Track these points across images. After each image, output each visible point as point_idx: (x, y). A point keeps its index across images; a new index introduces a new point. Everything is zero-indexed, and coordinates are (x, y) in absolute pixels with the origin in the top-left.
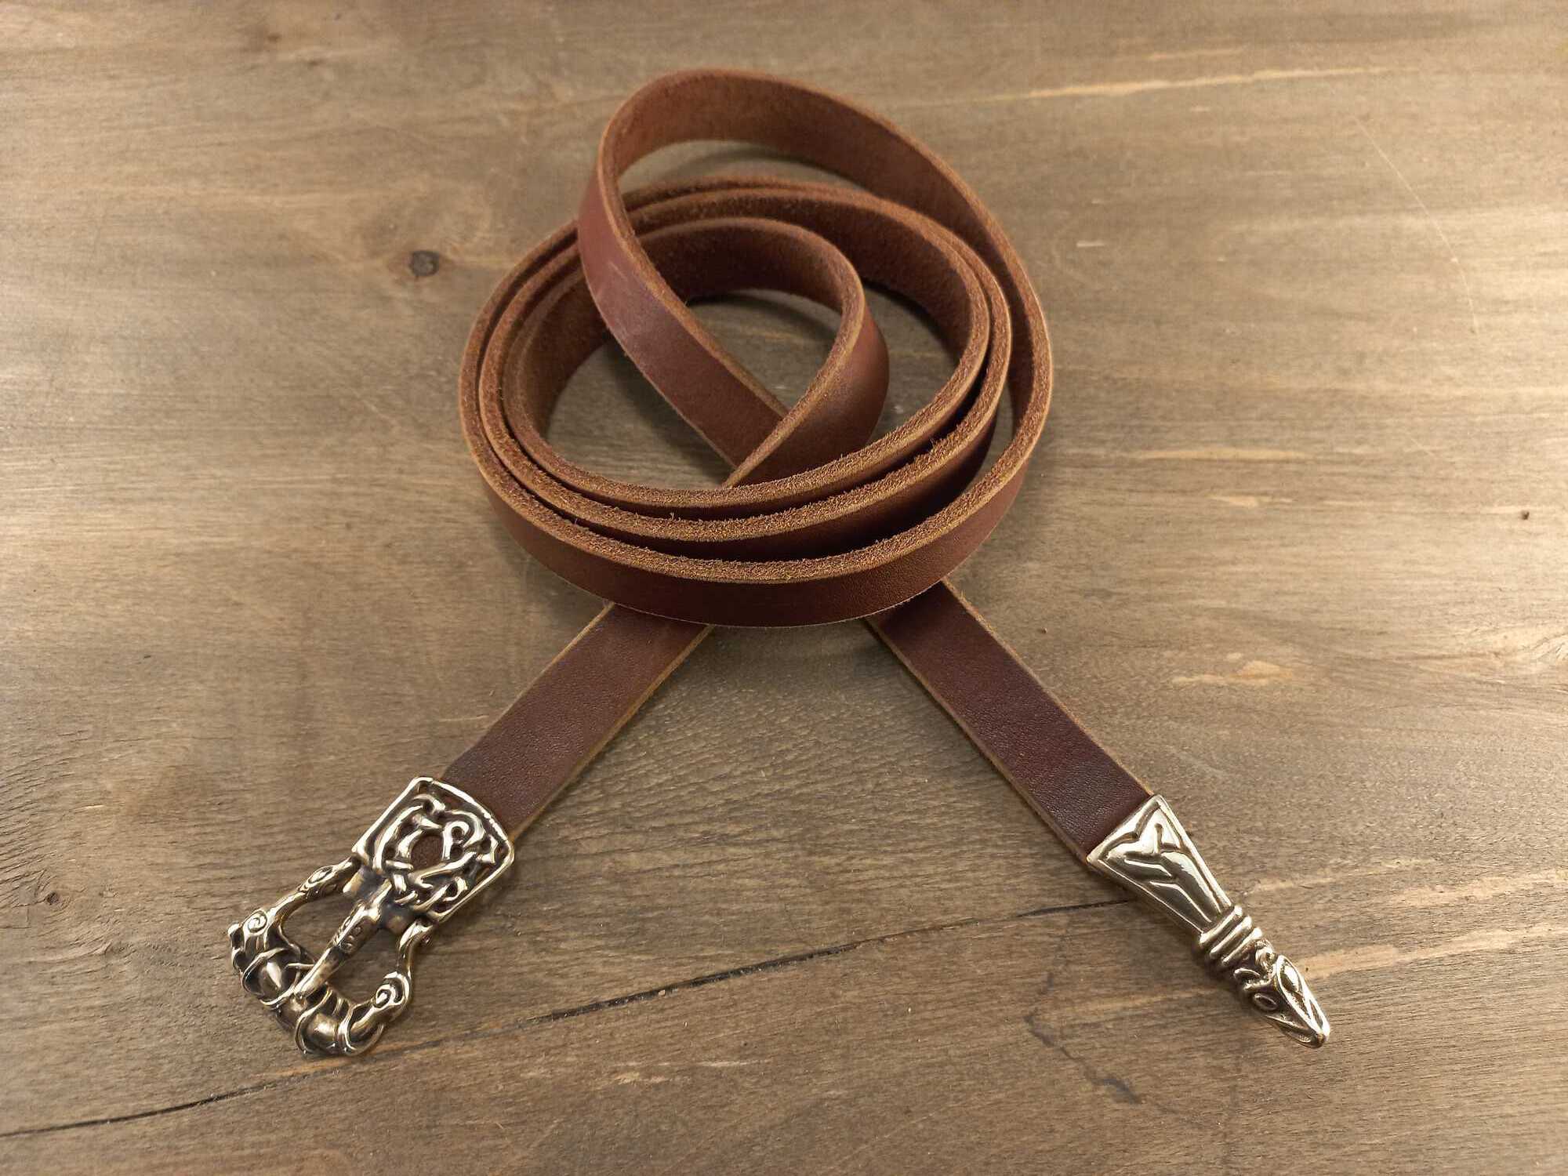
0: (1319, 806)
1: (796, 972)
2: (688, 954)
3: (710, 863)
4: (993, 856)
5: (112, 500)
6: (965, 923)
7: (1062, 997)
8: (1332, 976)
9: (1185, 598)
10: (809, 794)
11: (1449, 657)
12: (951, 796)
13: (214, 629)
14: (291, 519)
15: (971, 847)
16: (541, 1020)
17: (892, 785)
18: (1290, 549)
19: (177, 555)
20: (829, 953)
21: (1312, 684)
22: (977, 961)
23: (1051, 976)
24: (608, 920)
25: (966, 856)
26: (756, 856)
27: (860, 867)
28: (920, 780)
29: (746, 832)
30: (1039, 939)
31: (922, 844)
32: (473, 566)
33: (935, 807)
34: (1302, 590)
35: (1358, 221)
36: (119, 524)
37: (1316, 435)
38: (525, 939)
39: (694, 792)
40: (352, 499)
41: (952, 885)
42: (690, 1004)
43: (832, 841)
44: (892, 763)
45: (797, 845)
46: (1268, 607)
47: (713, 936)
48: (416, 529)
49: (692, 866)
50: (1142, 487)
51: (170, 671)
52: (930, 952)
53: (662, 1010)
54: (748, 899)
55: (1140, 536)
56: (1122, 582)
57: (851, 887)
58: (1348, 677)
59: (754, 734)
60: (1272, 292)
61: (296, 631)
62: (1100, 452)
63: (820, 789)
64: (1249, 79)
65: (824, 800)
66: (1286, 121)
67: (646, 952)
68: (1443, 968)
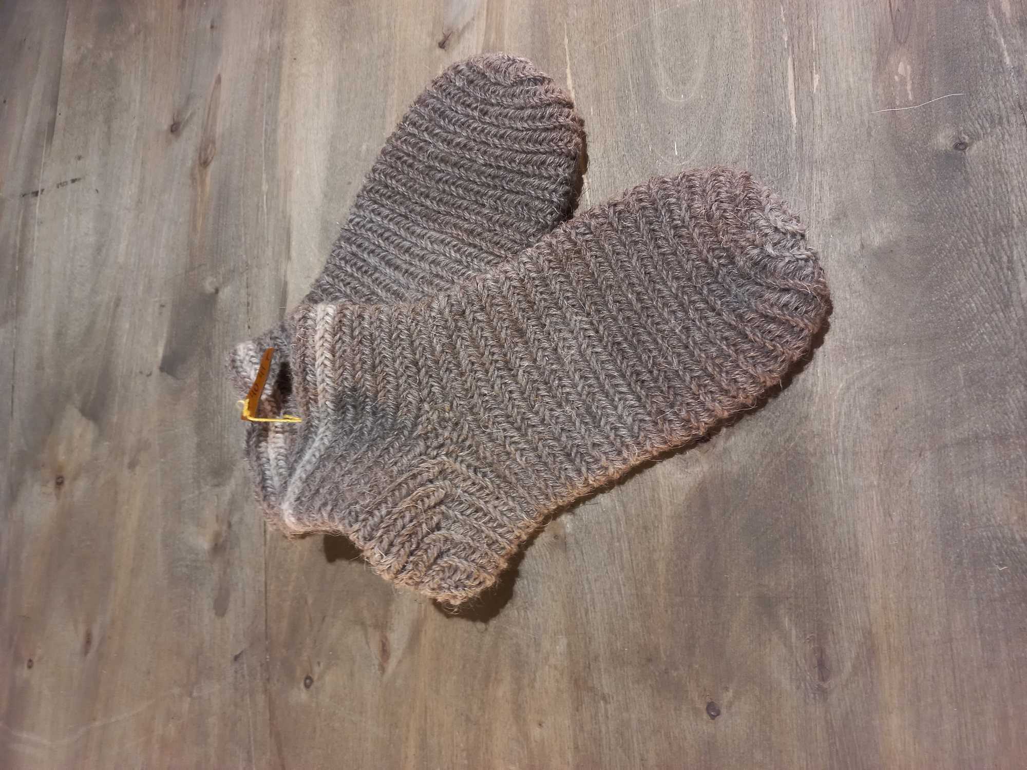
0: (968, 43)
4: (1006, 159)
17: (976, 200)
26: (1017, 248)
28: (972, 190)
29: (1006, 254)
31: (1003, 186)
34: (860, 56)
41: (1022, 173)
45: (1010, 233)
50: (812, 119)
56: (862, 122)
62: (794, 137)
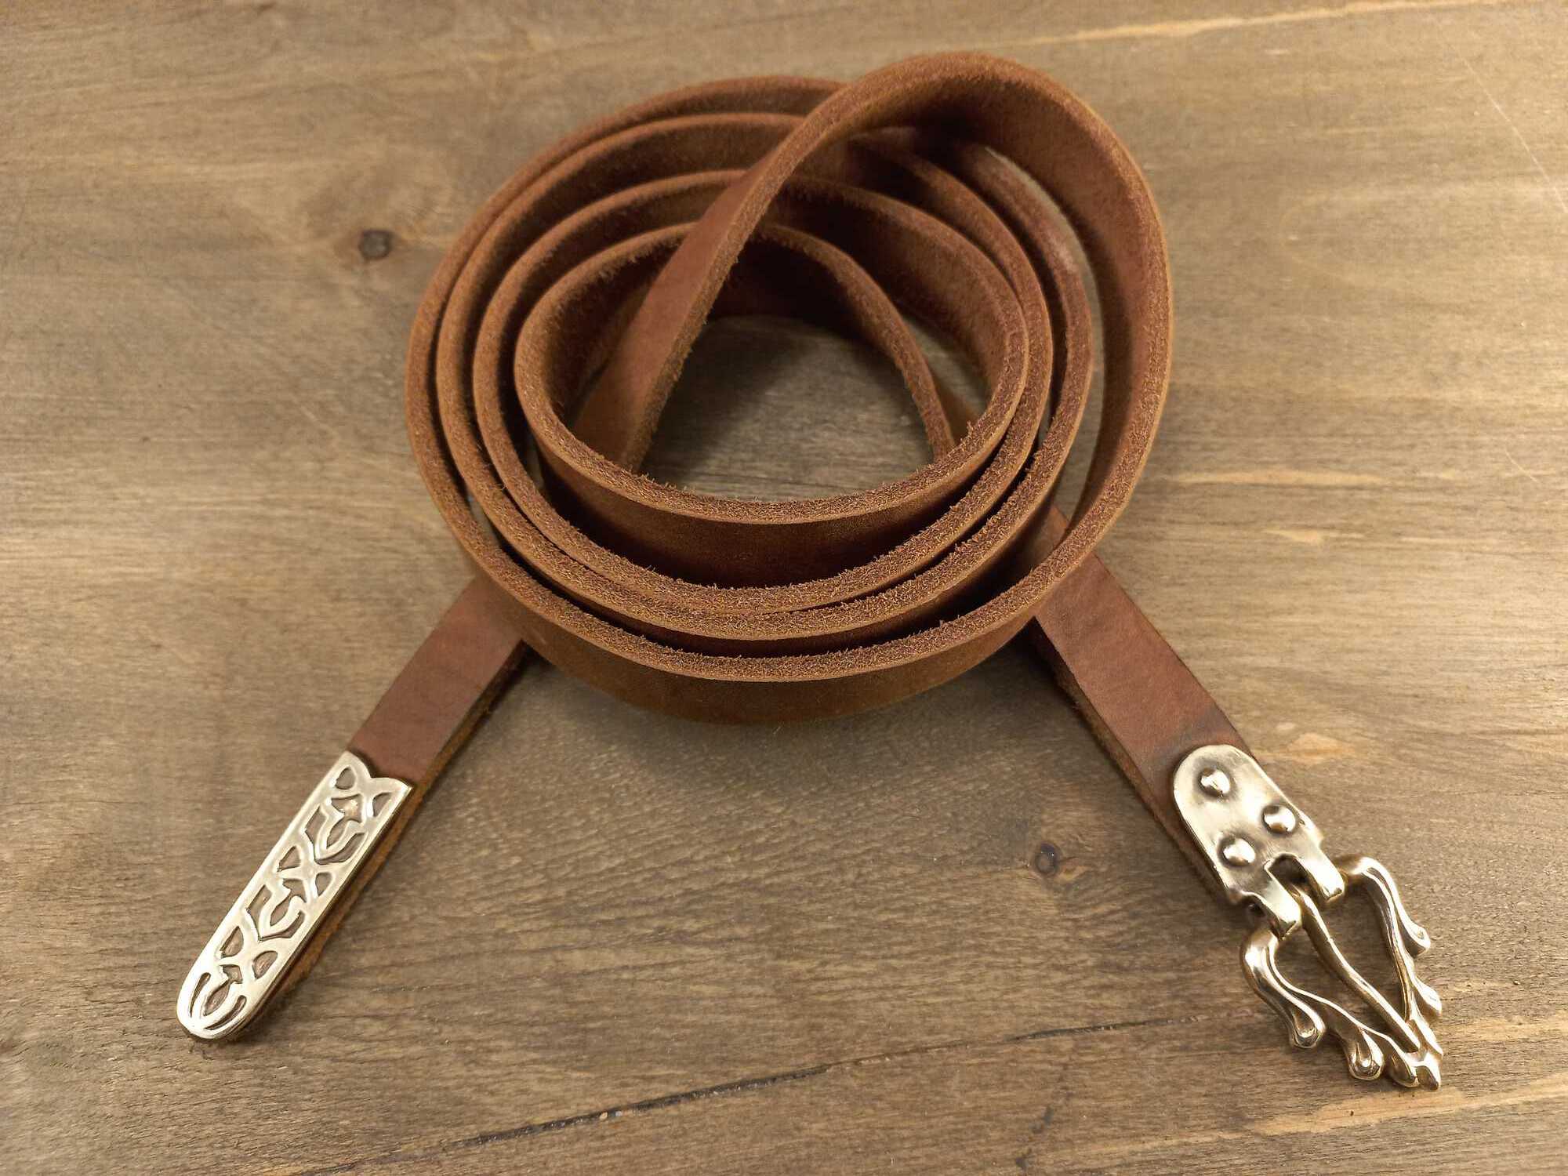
1: (756, 1099)
2: (634, 1072)
3: (663, 965)
5: (24, 522)
6: (951, 1046)
7: (1061, 1136)
8: (1382, 1124)
9: (1231, 655)
10: (779, 885)
11: (1544, 732)
12: (943, 891)
13: (129, 675)
14: (217, 547)
15: (965, 953)
16: (468, 1143)
18: (1359, 597)
19: (90, 587)
20: (794, 1076)
21: (1374, 763)
22: (964, 1092)
23: (1049, 1112)
24: (545, 1029)
25: (959, 964)
27: (834, 974)
30: (1038, 1067)
32: (414, 605)
33: (924, 905)
35: (1462, 190)
36: (30, 551)
37: (1397, 456)
38: (453, 1047)
39: (650, 879)
40: (284, 524)
42: (633, 1131)
43: (803, 942)
44: (878, 850)
46: (1328, 667)
47: (663, 1052)
48: (353, 560)
49: (642, 968)
51: (79, 723)
52: (910, 1080)
53: (602, 1137)
54: (706, 1010)
55: (1180, 577)
57: (823, 998)
58: (1420, 755)
59: (720, 811)
60: (1350, 278)
61: (218, 680)
63: (793, 879)
64: (1337, 13)
65: (797, 893)
66: (1381, 65)
67: (586, 1069)
68: (1516, 1118)
